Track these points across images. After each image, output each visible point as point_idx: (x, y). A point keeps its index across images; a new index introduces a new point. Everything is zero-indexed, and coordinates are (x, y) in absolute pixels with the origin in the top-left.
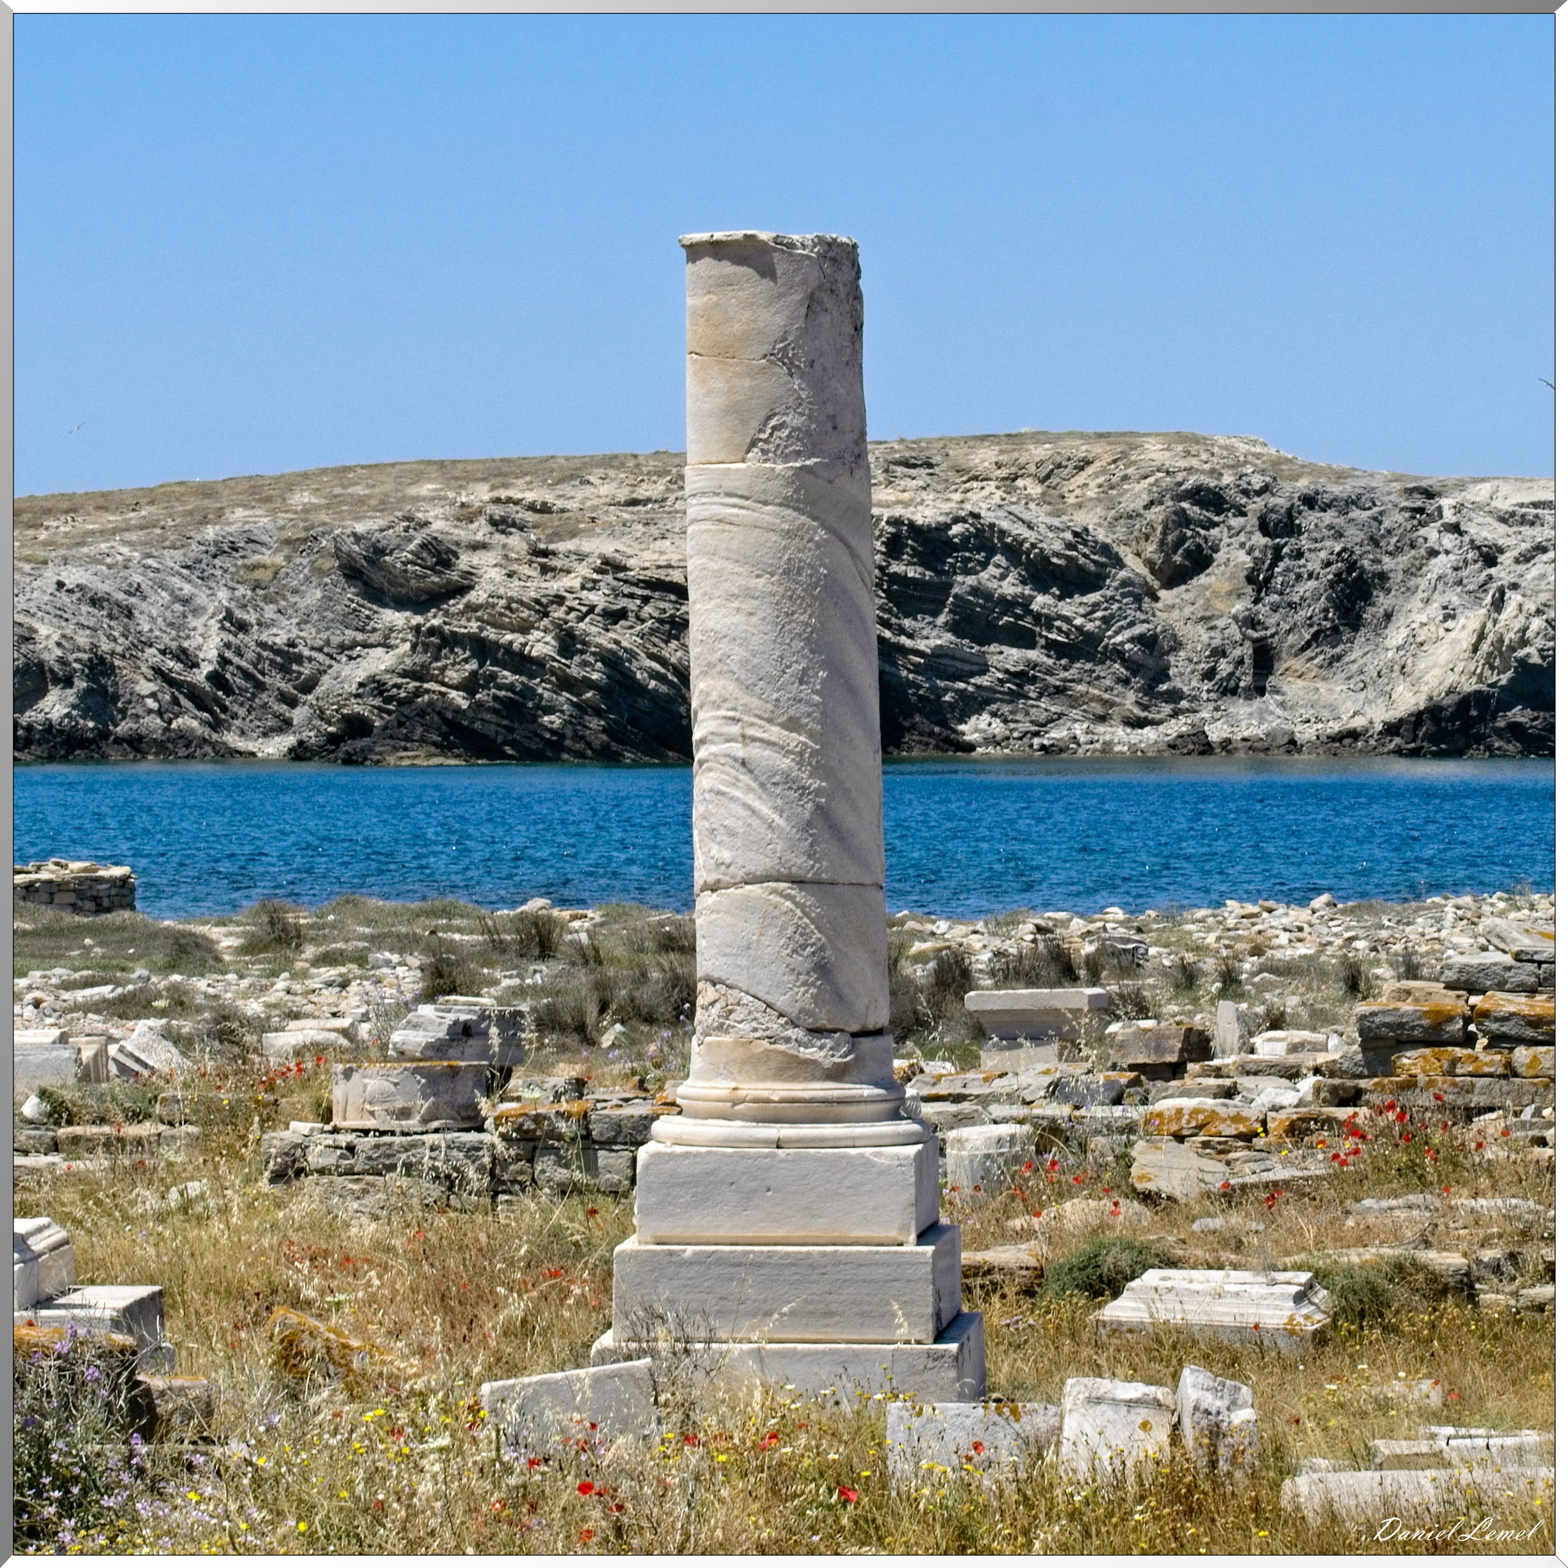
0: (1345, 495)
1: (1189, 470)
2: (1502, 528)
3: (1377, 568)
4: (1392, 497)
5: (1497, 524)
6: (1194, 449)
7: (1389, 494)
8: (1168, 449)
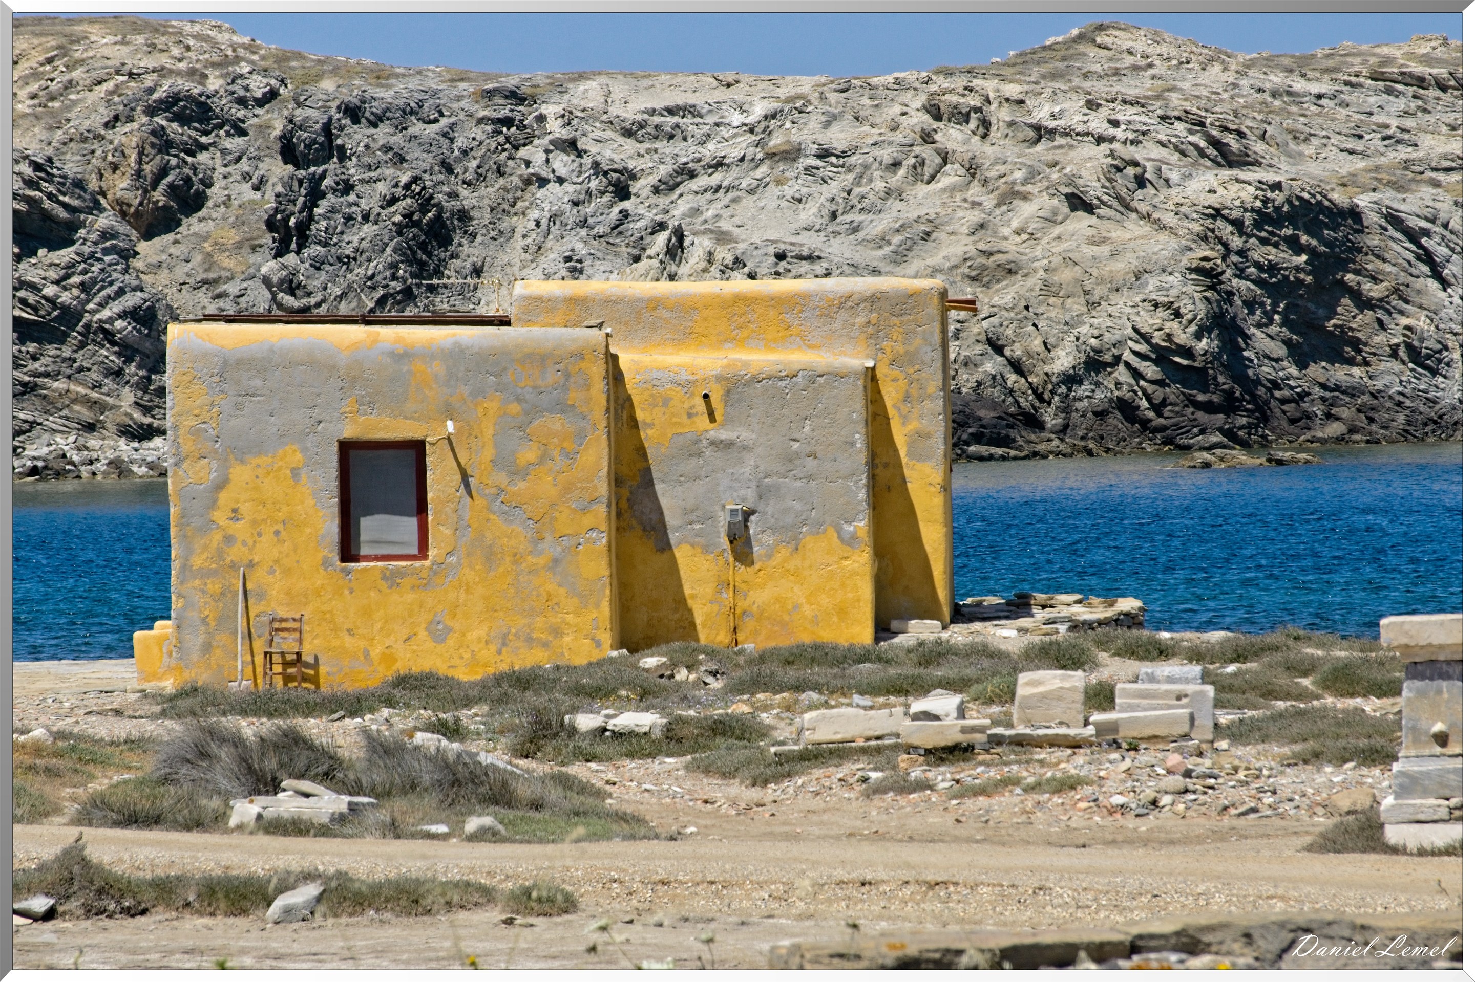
0: (401, 102)
1: (160, 71)
2: (630, 145)
3: (455, 204)
4: (464, 104)
5: (621, 140)
6: (161, 41)
7: (459, 98)
8: (124, 42)
